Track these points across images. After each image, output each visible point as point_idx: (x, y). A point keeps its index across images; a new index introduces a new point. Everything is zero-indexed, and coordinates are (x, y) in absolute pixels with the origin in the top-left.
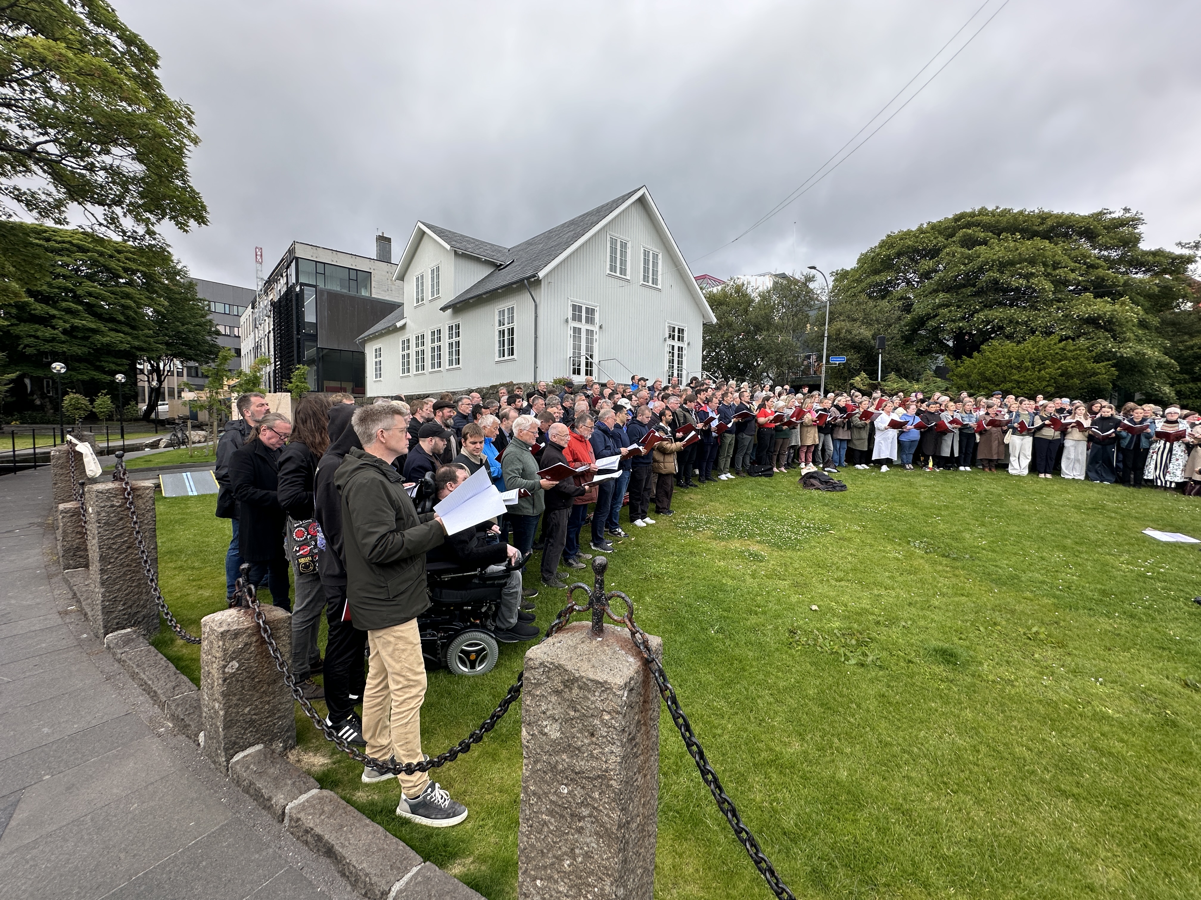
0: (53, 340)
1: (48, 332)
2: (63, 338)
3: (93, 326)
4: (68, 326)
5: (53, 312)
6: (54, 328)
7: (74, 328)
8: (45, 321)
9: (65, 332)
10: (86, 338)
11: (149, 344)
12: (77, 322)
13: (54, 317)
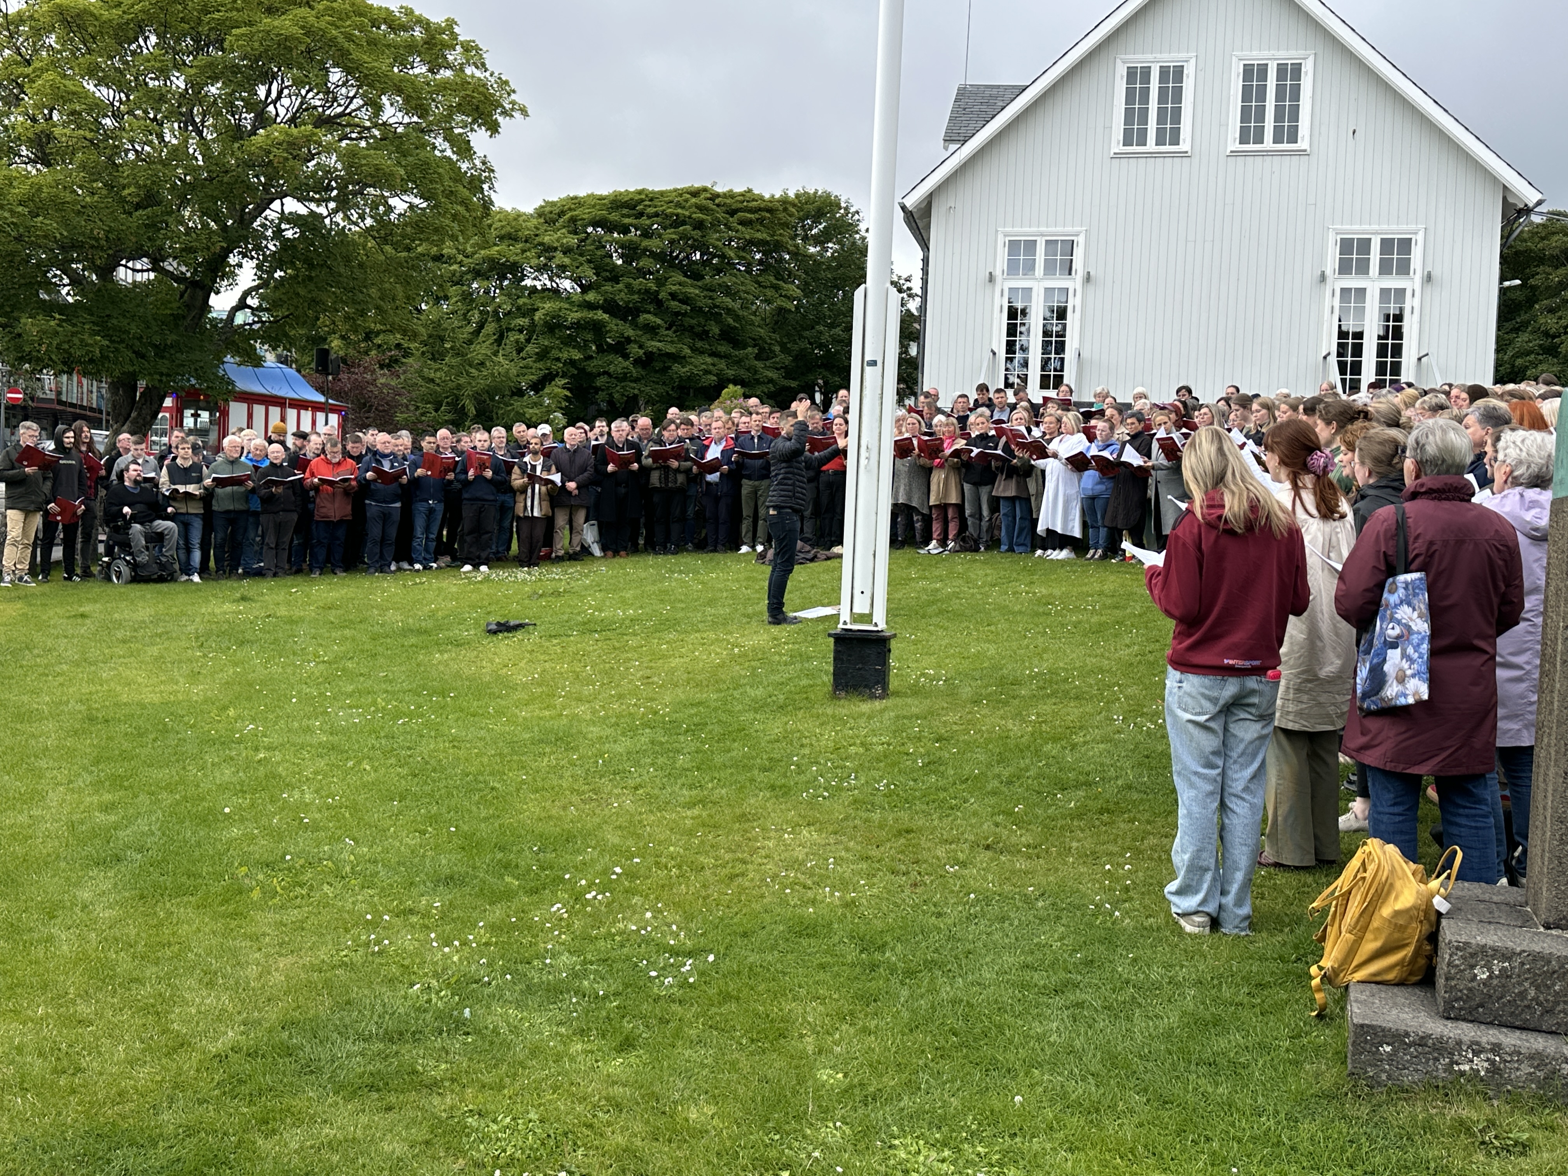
0: (624, 377)
1: (619, 364)
2: (634, 372)
3: (671, 349)
4: (641, 352)
5: (630, 332)
6: (626, 356)
7: (650, 356)
8: (620, 348)
9: (637, 362)
10: (665, 369)
11: (756, 372)
12: (654, 345)
13: (628, 340)
